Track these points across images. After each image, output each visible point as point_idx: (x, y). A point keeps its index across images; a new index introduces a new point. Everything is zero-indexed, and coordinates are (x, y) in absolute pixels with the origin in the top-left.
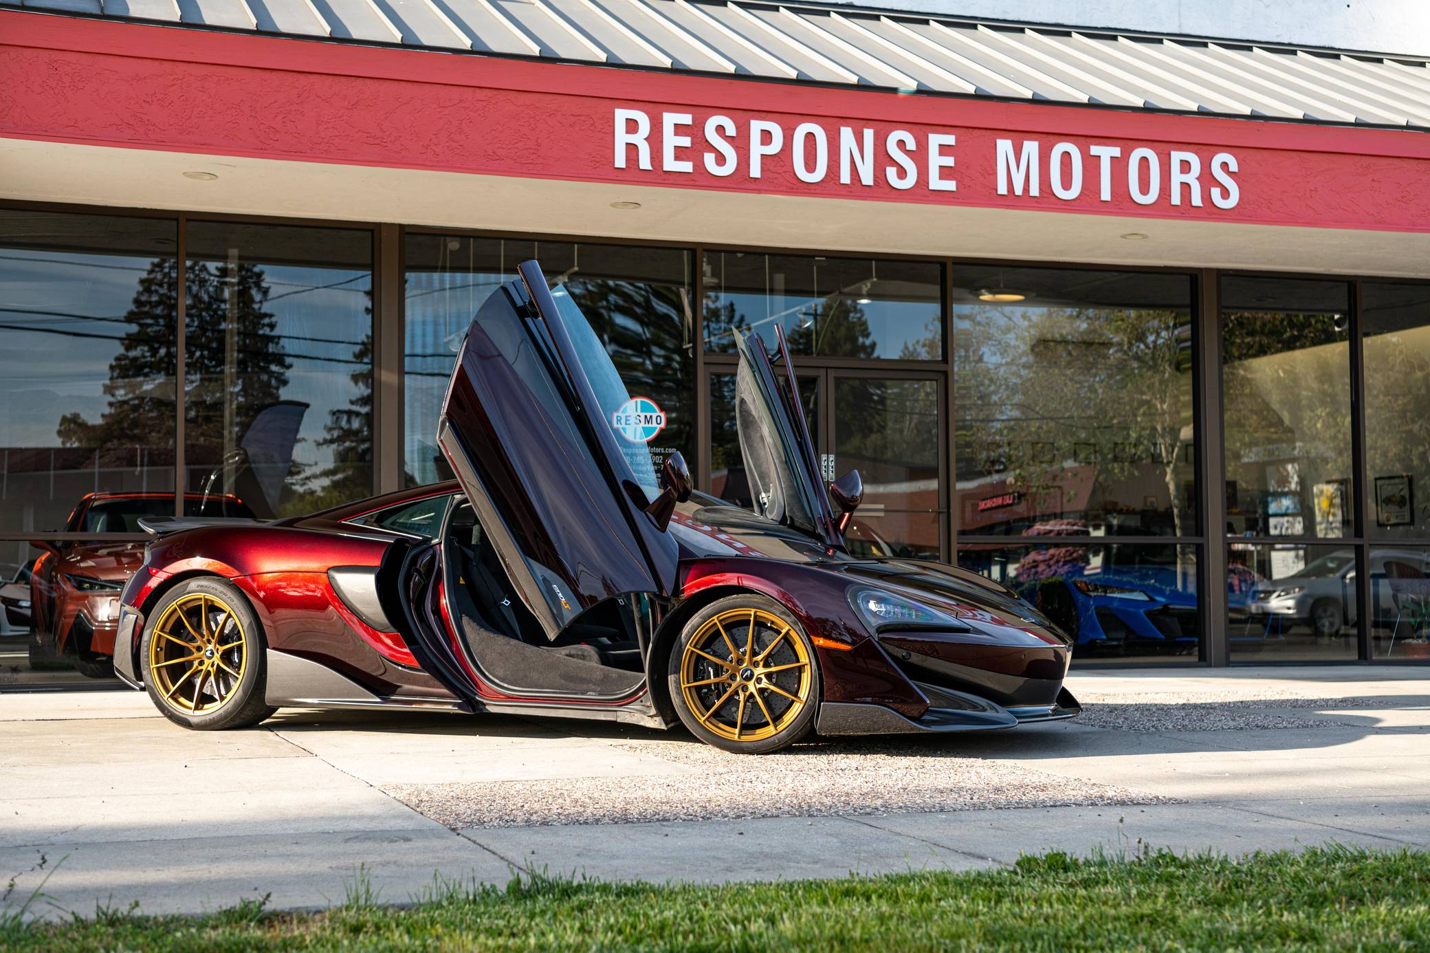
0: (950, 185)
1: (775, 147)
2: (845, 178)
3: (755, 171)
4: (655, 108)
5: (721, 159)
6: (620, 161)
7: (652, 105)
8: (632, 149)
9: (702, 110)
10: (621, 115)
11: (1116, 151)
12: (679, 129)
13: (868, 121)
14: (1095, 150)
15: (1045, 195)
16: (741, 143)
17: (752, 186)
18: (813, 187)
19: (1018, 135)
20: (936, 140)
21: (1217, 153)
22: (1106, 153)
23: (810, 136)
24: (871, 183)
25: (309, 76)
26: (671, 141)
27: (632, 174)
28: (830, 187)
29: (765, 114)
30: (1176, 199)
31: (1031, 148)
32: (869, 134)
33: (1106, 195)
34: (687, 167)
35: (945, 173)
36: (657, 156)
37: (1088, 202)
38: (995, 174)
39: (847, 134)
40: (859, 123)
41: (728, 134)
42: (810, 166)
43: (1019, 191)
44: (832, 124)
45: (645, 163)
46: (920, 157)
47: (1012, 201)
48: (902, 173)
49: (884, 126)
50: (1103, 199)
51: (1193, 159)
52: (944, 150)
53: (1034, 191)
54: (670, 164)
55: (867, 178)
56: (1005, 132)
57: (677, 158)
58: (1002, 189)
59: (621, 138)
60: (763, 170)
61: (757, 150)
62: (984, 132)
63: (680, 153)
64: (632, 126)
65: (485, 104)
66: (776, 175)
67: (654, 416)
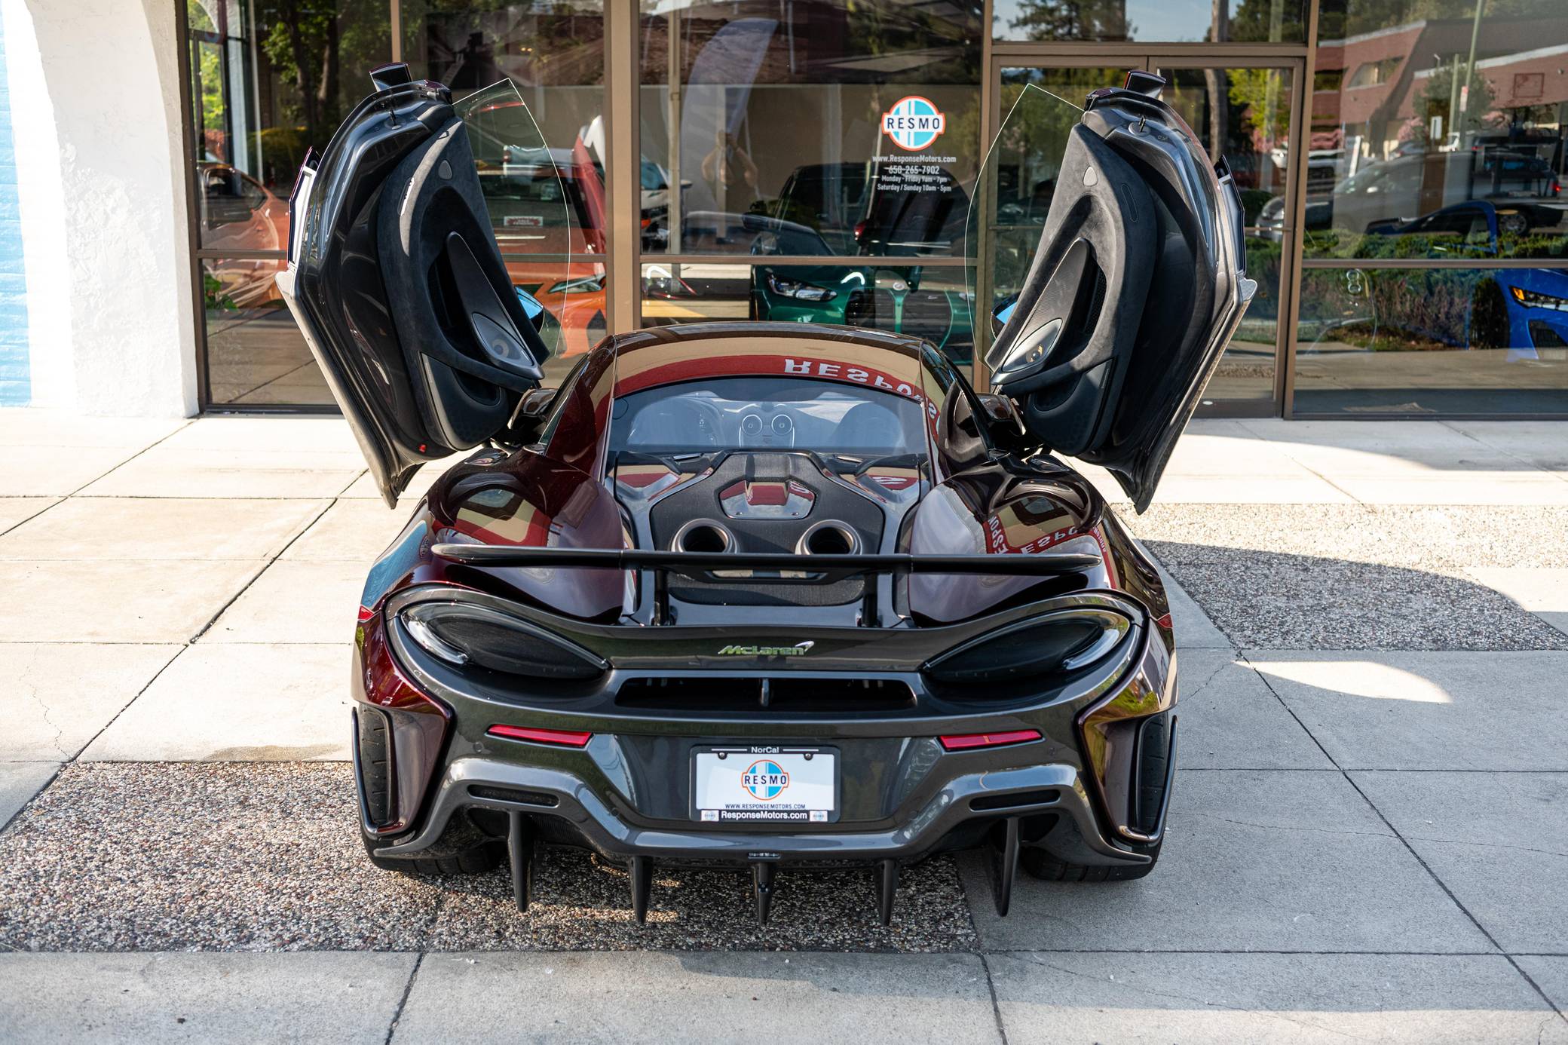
67: (931, 118)
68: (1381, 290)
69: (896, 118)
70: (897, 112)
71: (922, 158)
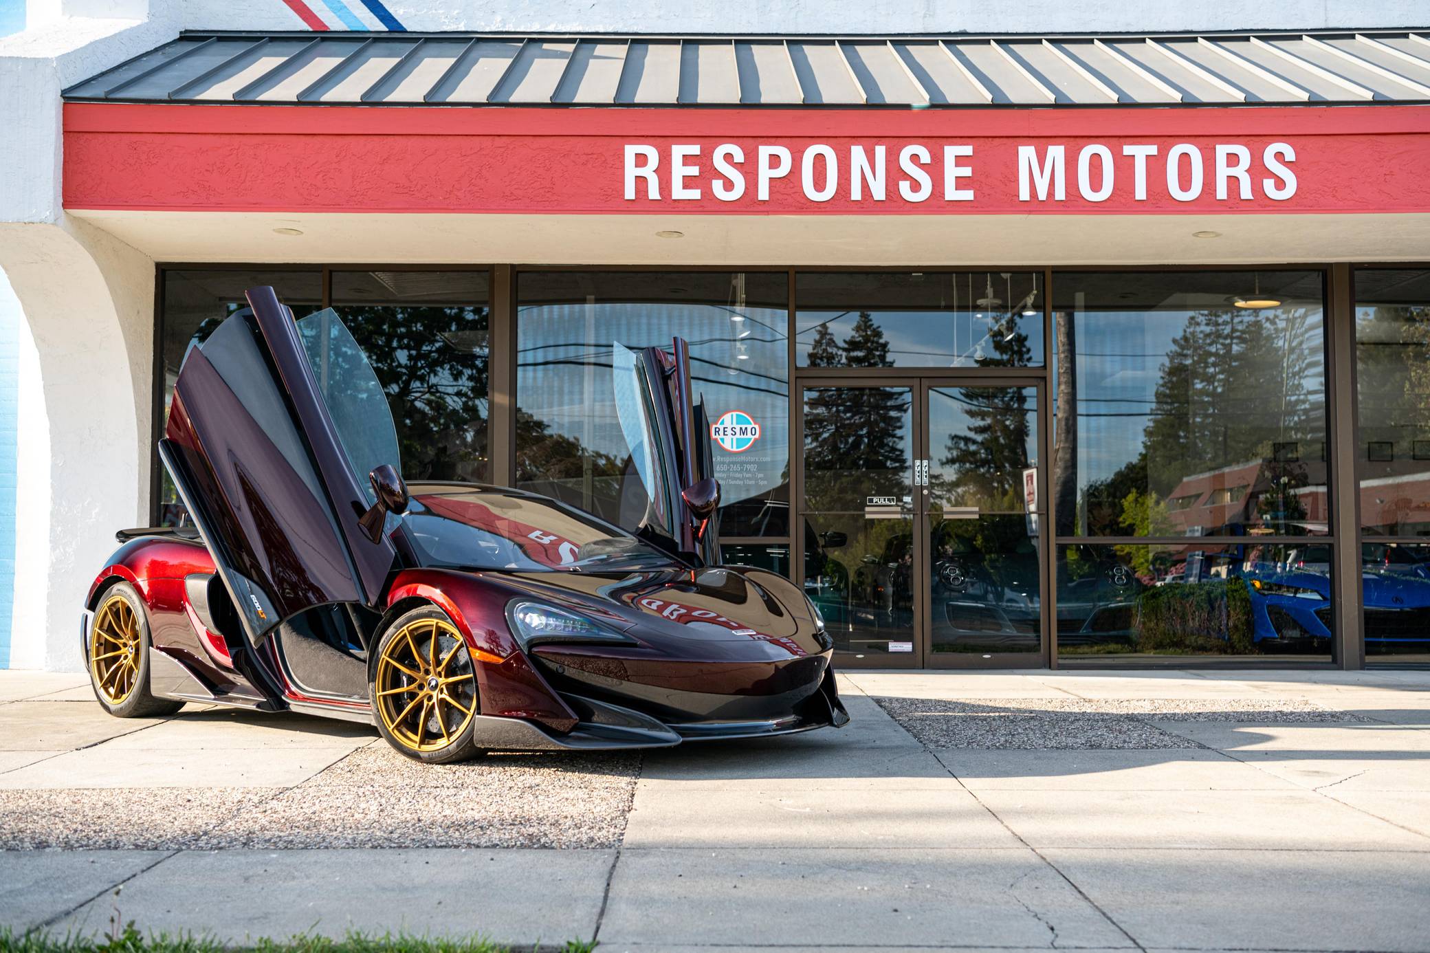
0: (968, 195)
1: (784, 170)
2: (856, 194)
3: (763, 194)
4: (663, 141)
5: (729, 185)
6: (630, 193)
7: (663, 139)
8: (641, 181)
9: (710, 140)
10: (631, 151)
11: (1152, 150)
12: (687, 160)
13: (880, 139)
14: (1128, 150)
15: (1072, 198)
16: (749, 169)
17: (761, 208)
18: (822, 205)
19: (1041, 141)
20: (951, 152)
21: (1270, 143)
22: (1140, 153)
23: (820, 157)
24: (883, 198)
25: (346, 137)
26: (679, 171)
27: (641, 204)
28: (841, 203)
29: (773, 140)
30: (1222, 193)
31: (1056, 152)
32: (880, 151)
33: (1141, 193)
34: (695, 194)
35: (961, 183)
36: (665, 185)
37: (1122, 201)
38: (1017, 180)
39: (858, 153)
40: (869, 141)
41: (736, 160)
42: (820, 184)
43: (1042, 195)
44: (842, 144)
45: (654, 193)
46: (935, 169)
47: (1035, 206)
48: (916, 187)
49: (895, 142)
50: (1137, 198)
51: (1243, 152)
52: (960, 161)
53: (1060, 194)
54: (678, 192)
55: (879, 192)
56: (1028, 139)
57: (685, 187)
58: (1024, 195)
59: (631, 172)
60: (771, 193)
61: (765, 174)
62: (1005, 140)
63: (688, 182)
64: (641, 160)
65: (503, 150)
66: (786, 197)
67: (749, 428)
68: (1174, 610)
69: (721, 427)
70: (723, 423)
71: (743, 458)
